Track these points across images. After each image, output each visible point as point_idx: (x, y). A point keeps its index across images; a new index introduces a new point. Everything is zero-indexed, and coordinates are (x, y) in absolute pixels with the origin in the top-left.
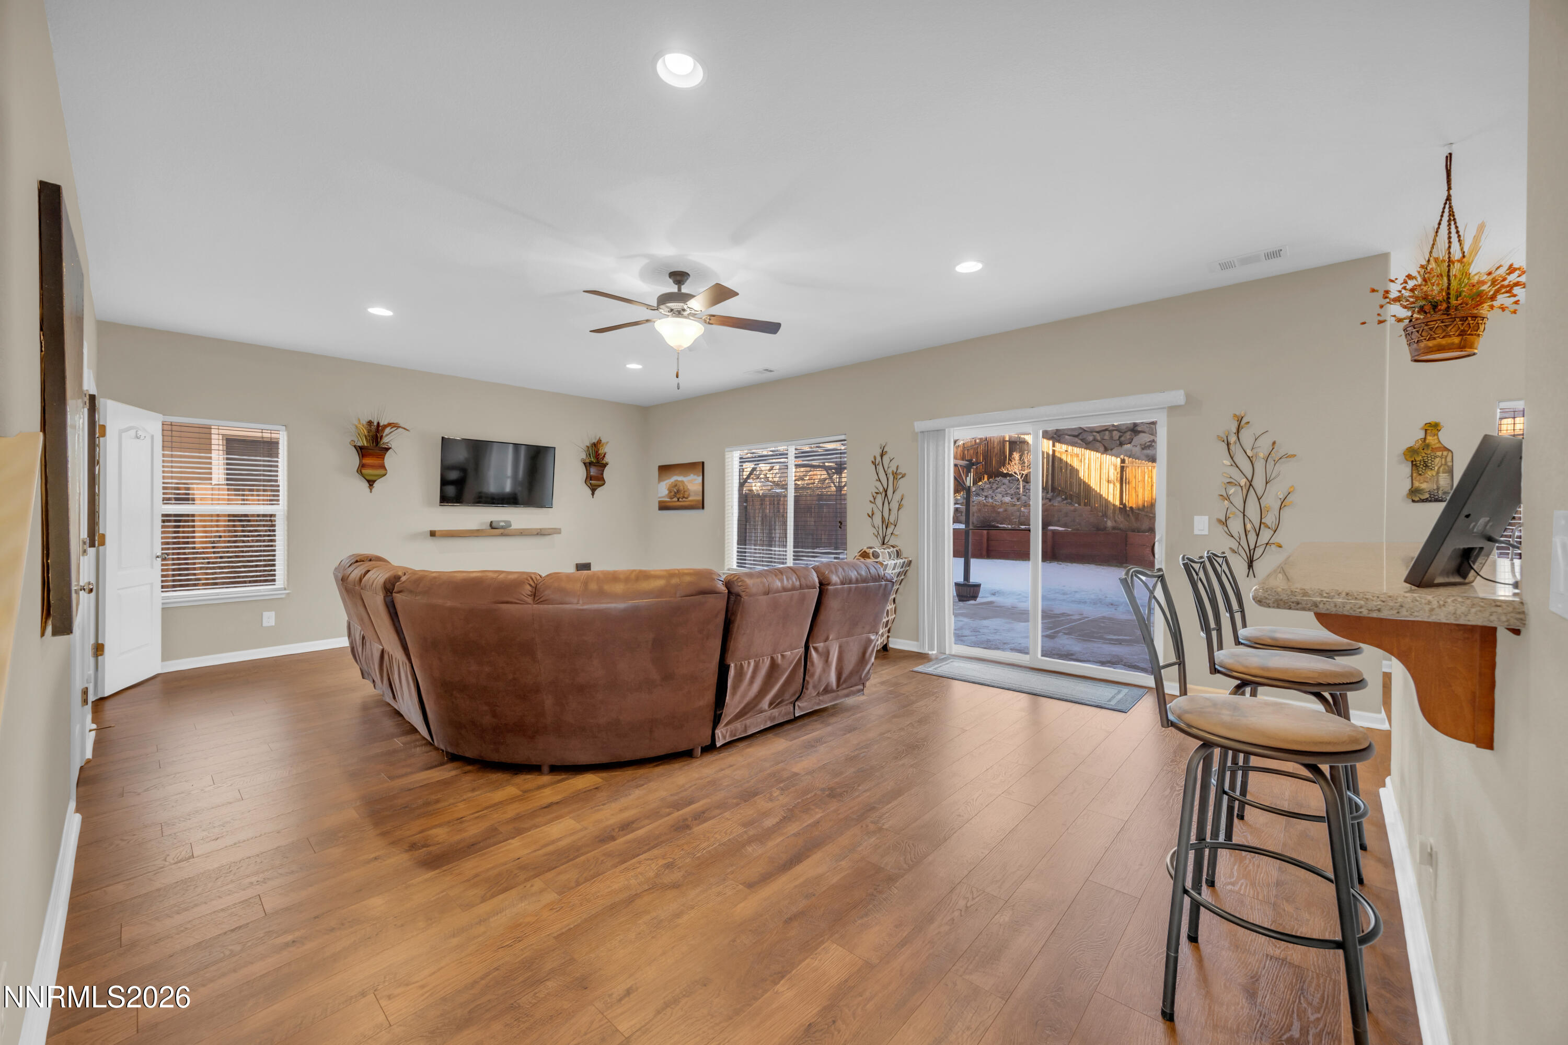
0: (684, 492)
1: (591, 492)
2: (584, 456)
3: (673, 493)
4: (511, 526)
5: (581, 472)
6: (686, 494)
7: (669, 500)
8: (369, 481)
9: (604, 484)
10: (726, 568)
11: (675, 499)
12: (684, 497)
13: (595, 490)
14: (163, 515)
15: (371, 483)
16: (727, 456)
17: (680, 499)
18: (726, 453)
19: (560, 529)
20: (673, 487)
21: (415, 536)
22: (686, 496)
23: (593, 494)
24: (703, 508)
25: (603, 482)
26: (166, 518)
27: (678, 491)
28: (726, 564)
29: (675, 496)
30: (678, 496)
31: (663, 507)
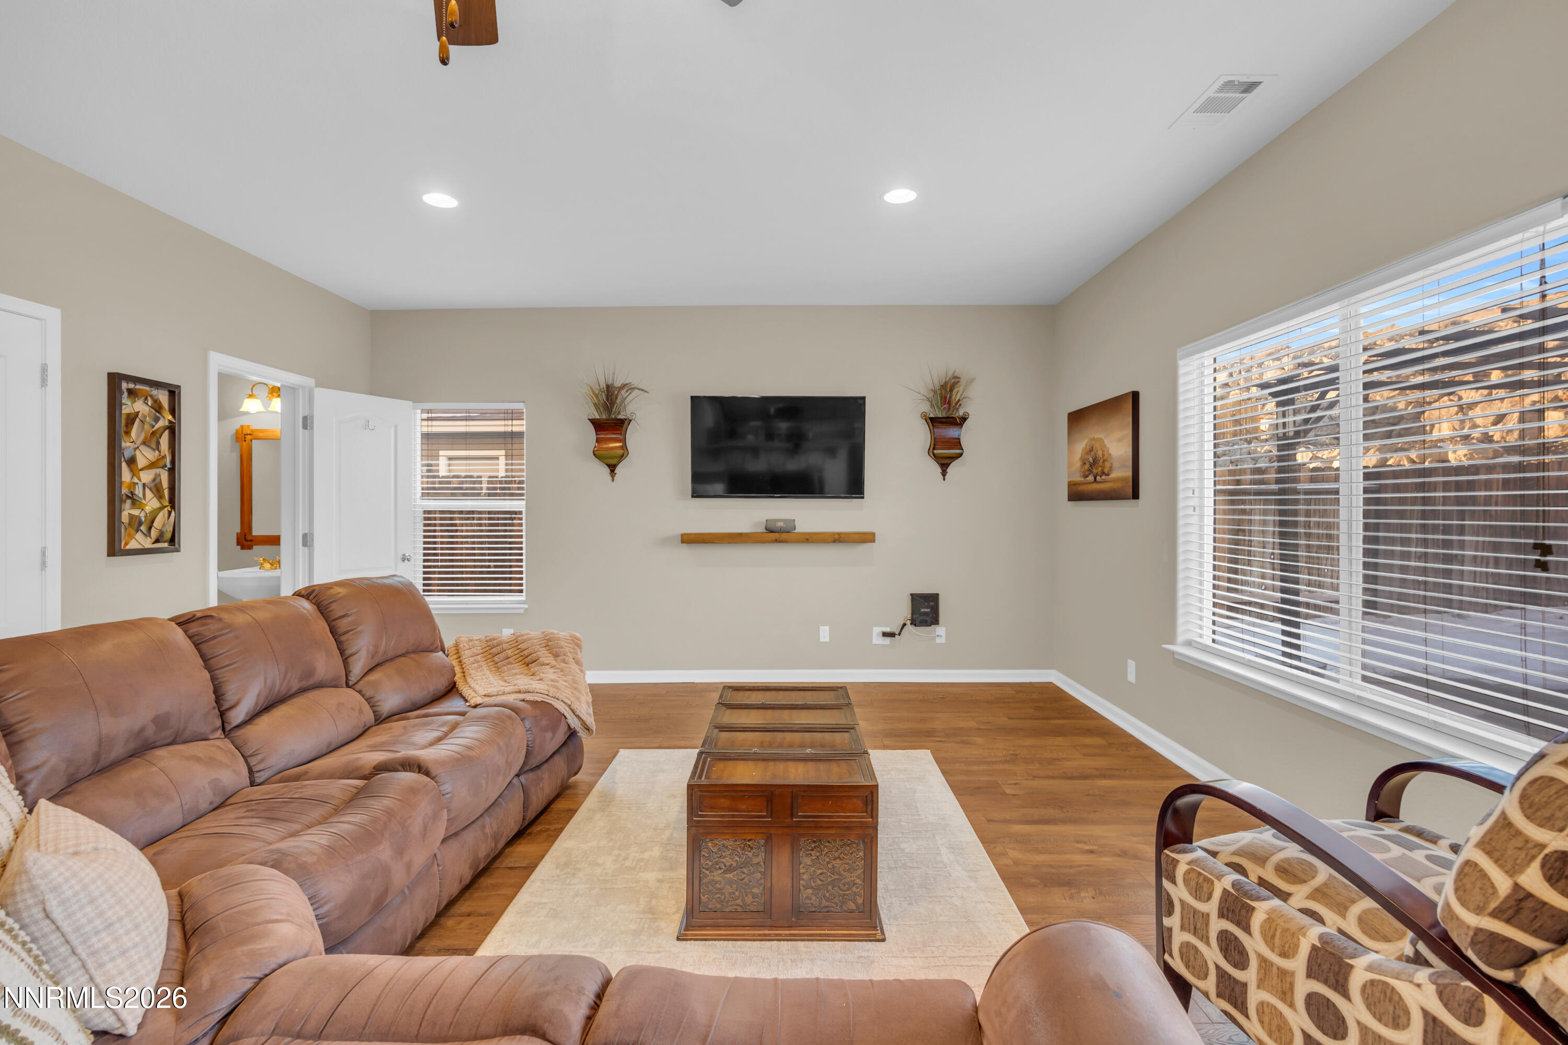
0: (1104, 461)
1: (940, 470)
2: (925, 407)
3: (1087, 466)
4: (795, 529)
5: (922, 435)
6: (1107, 465)
7: (1082, 479)
8: (609, 466)
9: (961, 455)
10: (1181, 638)
11: (1091, 478)
12: (1103, 473)
13: (948, 465)
14: (425, 512)
15: (612, 468)
16: (1181, 371)
17: (1098, 478)
18: (1181, 363)
19: (873, 534)
20: (1087, 454)
21: (666, 541)
22: (1106, 471)
23: (944, 474)
24: (1136, 495)
25: (959, 451)
26: (429, 515)
27: (1095, 461)
28: (1180, 629)
29: (1090, 471)
30: (1095, 471)
31: (1076, 495)
